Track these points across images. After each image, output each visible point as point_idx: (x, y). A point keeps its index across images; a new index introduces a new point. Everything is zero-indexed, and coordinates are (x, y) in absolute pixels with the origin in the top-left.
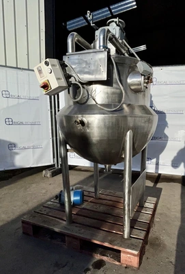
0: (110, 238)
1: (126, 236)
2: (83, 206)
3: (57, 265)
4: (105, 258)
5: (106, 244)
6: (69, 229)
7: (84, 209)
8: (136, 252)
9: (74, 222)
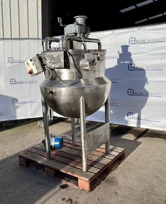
0: (73, 170)
1: (84, 170)
2: (62, 150)
3: (38, 183)
4: (69, 183)
5: (69, 173)
6: (47, 163)
7: (61, 151)
8: (87, 180)
9: (52, 159)
